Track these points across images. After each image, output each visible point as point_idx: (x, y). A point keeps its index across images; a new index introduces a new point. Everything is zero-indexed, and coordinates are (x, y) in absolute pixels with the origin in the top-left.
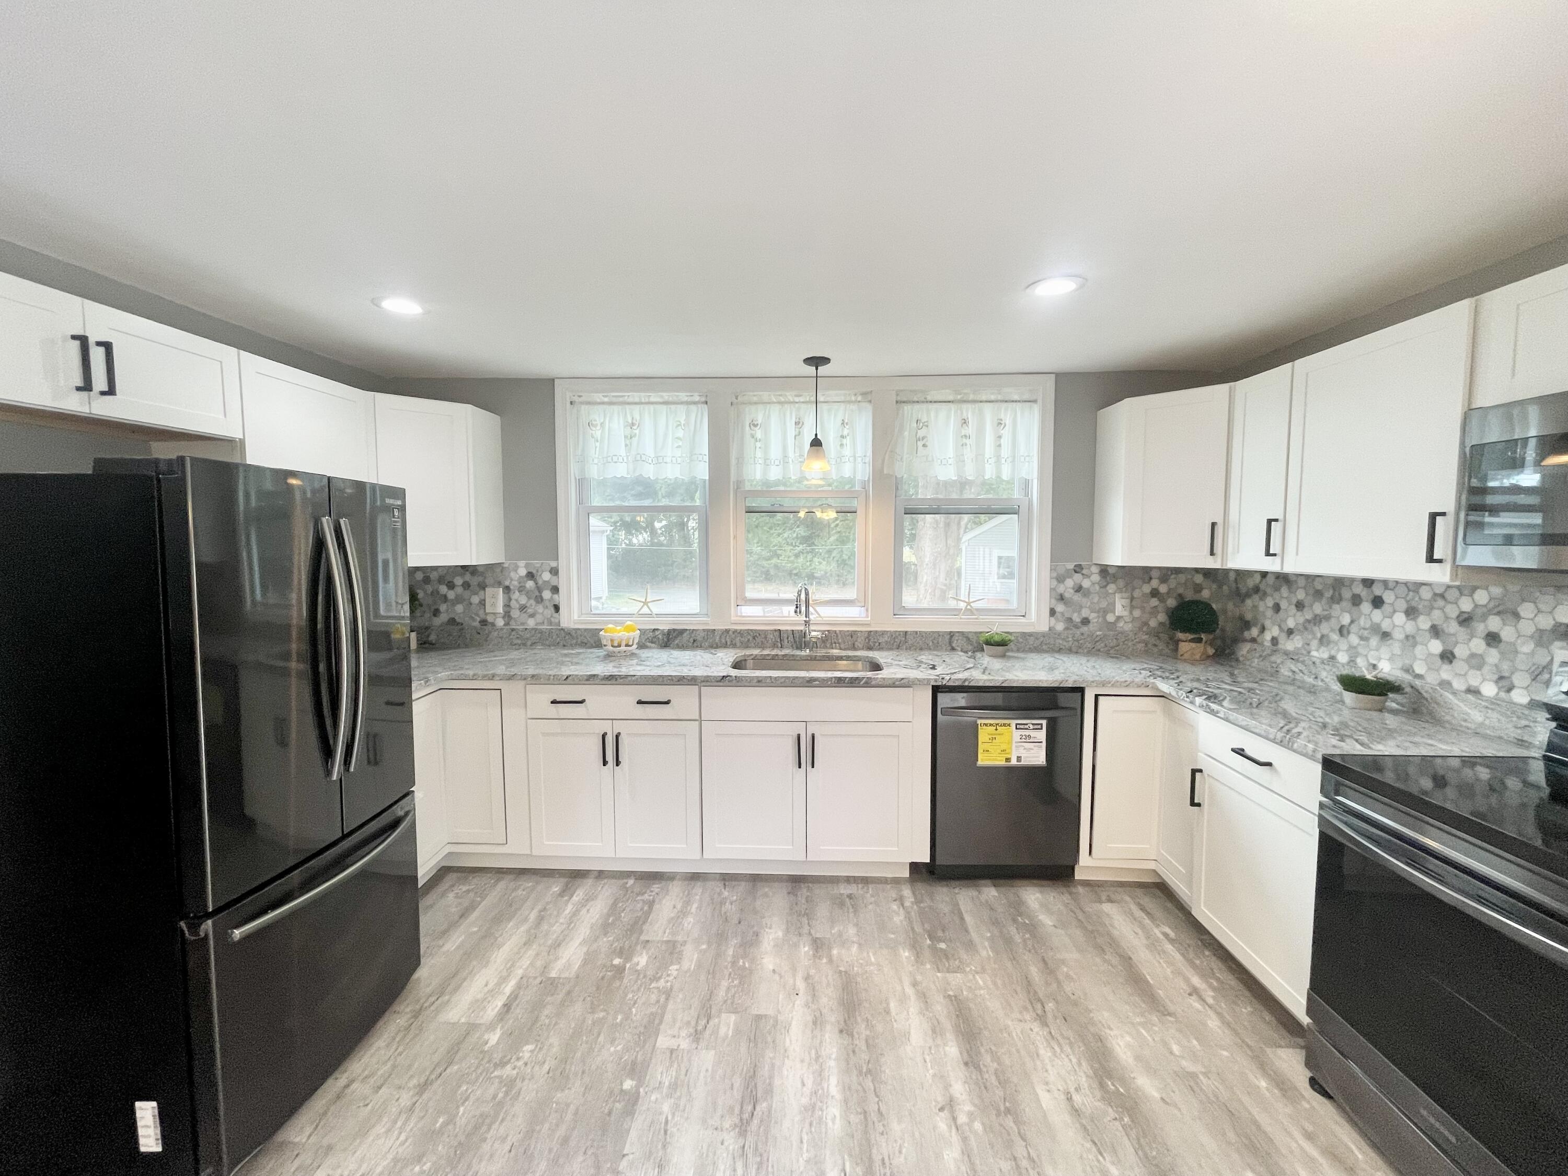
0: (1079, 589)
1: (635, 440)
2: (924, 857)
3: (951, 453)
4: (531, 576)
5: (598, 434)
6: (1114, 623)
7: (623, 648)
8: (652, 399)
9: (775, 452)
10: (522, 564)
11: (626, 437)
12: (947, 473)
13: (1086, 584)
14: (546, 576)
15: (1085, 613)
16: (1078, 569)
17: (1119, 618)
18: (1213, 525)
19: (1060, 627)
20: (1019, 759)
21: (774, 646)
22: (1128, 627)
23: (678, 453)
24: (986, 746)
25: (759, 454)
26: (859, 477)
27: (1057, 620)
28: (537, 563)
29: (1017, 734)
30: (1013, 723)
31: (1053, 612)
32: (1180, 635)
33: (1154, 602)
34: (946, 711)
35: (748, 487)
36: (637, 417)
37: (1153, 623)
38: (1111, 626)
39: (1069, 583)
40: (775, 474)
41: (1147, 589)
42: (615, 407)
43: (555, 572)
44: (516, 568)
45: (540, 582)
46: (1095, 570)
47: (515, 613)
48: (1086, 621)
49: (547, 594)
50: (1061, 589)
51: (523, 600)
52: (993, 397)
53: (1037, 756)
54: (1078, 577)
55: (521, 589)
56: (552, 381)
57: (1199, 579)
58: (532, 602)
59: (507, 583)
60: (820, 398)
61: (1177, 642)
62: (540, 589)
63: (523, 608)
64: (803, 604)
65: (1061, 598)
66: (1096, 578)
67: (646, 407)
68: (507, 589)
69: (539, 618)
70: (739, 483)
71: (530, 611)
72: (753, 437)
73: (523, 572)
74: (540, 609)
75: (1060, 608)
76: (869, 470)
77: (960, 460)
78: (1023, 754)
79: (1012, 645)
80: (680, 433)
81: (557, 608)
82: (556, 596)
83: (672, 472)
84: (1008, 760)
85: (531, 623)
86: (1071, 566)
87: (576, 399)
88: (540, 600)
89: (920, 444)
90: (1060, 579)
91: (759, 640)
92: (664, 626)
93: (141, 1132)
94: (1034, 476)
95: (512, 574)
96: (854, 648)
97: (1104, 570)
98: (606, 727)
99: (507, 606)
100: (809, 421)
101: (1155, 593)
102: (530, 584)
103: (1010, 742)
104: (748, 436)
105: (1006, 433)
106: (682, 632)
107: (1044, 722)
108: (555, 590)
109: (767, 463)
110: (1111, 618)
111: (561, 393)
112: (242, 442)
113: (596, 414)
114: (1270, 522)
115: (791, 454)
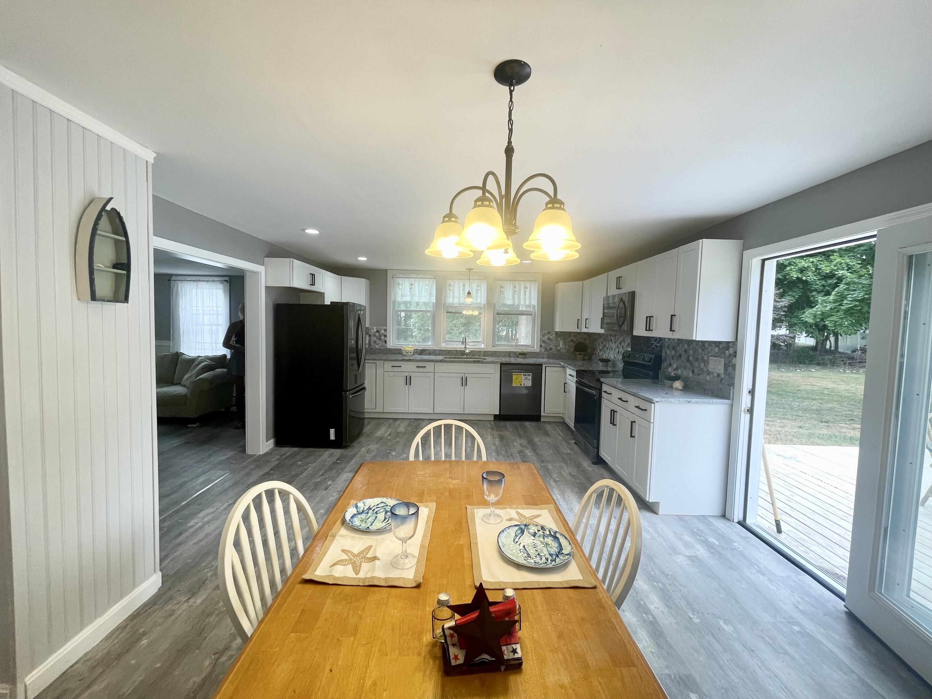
0: (549, 339)
1: (412, 289)
2: (497, 413)
3: (511, 296)
4: (378, 331)
5: (401, 287)
6: (560, 350)
7: (409, 353)
8: (418, 277)
9: (456, 294)
10: (375, 328)
11: (410, 288)
12: (509, 302)
13: (551, 337)
14: (383, 332)
15: (551, 346)
16: (549, 333)
17: (561, 348)
18: (578, 320)
19: (543, 350)
20: (524, 384)
21: (455, 355)
22: (564, 351)
23: (426, 294)
24: (515, 381)
25: (451, 295)
26: (482, 302)
27: (542, 349)
28: (380, 327)
29: (523, 377)
30: (522, 374)
31: (541, 346)
32: (577, 353)
33: (572, 343)
34: (504, 371)
35: (446, 305)
36: (413, 282)
37: (571, 350)
38: (559, 350)
39: (546, 337)
40: (456, 301)
41: (570, 339)
42: (406, 279)
43: (385, 330)
44: (373, 329)
45: (381, 334)
46: (554, 333)
47: (372, 343)
48: (551, 349)
49: (383, 338)
50: (544, 339)
51: (375, 339)
52: (524, 279)
53: (529, 383)
54: (548, 335)
55: (374, 336)
56: (387, 270)
57: (586, 336)
58: (378, 340)
59: (370, 334)
60: (471, 278)
61: (576, 355)
62: (380, 336)
63: (375, 342)
64: (464, 342)
65: (544, 342)
66: (554, 336)
67: (416, 279)
68: (370, 336)
69: (380, 345)
70: (444, 304)
71: (377, 343)
72: (449, 289)
73: (375, 330)
74: (380, 342)
75: (543, 345)
76: (485, 300)
77: (513, 298)
78: (525, 383)
79: (528, 356)
80: (427, 287)
81: (386, 342)
82: (385, 338)
83: (424, 300)
84: (521, 384)
85: (377, 347)
86: (547, 332)
87: (394, 276)
88: (380, 339)
89: (501, 293)
90: (543, 336)
91: (450, 353)
92: (420, 348)
93: (331, 435)
94: (536, 304)
95: (372, 331)
96: (480, 356)
97: (557, 333)
98: (407, 374)
99: (370, 341)
100: (467, 285)
101: (572, 341)
102: (377, 334)
103: (521, 380)
104: (448, 289)
105: (528, 290)
106: (426, 350)
107: (531, 374)
108: (385, 336)
109: (453, 297)
110: (558, 348)
111: (389, 274)
112: (324, 293)
113: (401, 281)
114: (586, 319)
115: (461, 295)
